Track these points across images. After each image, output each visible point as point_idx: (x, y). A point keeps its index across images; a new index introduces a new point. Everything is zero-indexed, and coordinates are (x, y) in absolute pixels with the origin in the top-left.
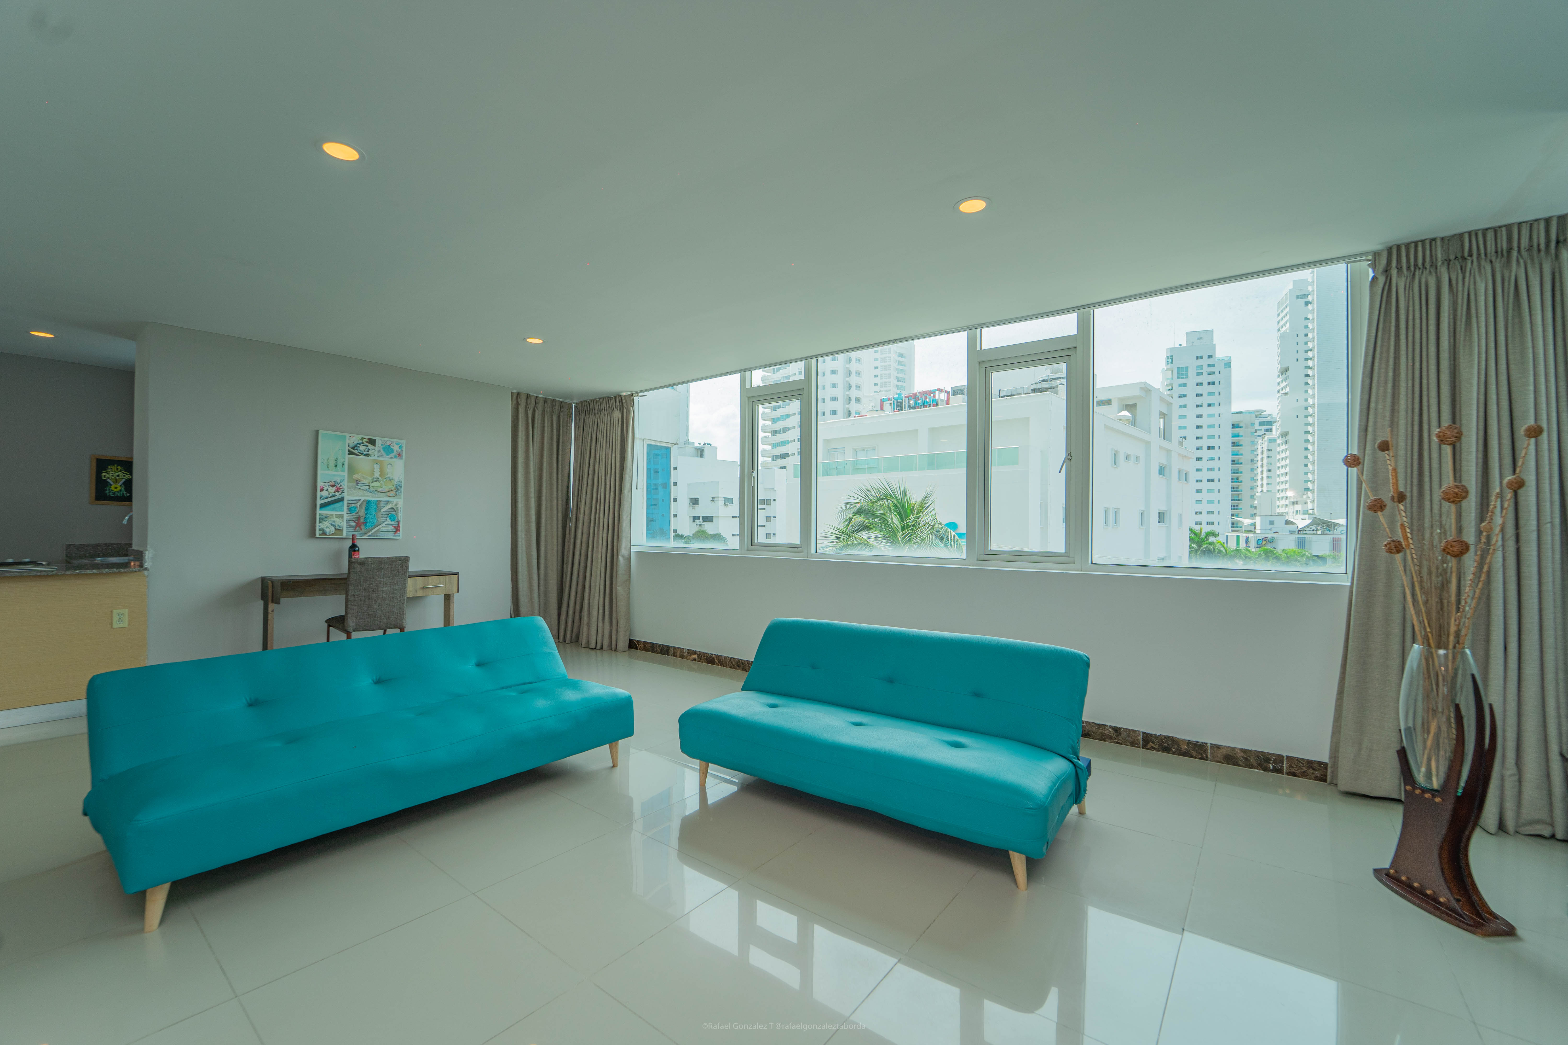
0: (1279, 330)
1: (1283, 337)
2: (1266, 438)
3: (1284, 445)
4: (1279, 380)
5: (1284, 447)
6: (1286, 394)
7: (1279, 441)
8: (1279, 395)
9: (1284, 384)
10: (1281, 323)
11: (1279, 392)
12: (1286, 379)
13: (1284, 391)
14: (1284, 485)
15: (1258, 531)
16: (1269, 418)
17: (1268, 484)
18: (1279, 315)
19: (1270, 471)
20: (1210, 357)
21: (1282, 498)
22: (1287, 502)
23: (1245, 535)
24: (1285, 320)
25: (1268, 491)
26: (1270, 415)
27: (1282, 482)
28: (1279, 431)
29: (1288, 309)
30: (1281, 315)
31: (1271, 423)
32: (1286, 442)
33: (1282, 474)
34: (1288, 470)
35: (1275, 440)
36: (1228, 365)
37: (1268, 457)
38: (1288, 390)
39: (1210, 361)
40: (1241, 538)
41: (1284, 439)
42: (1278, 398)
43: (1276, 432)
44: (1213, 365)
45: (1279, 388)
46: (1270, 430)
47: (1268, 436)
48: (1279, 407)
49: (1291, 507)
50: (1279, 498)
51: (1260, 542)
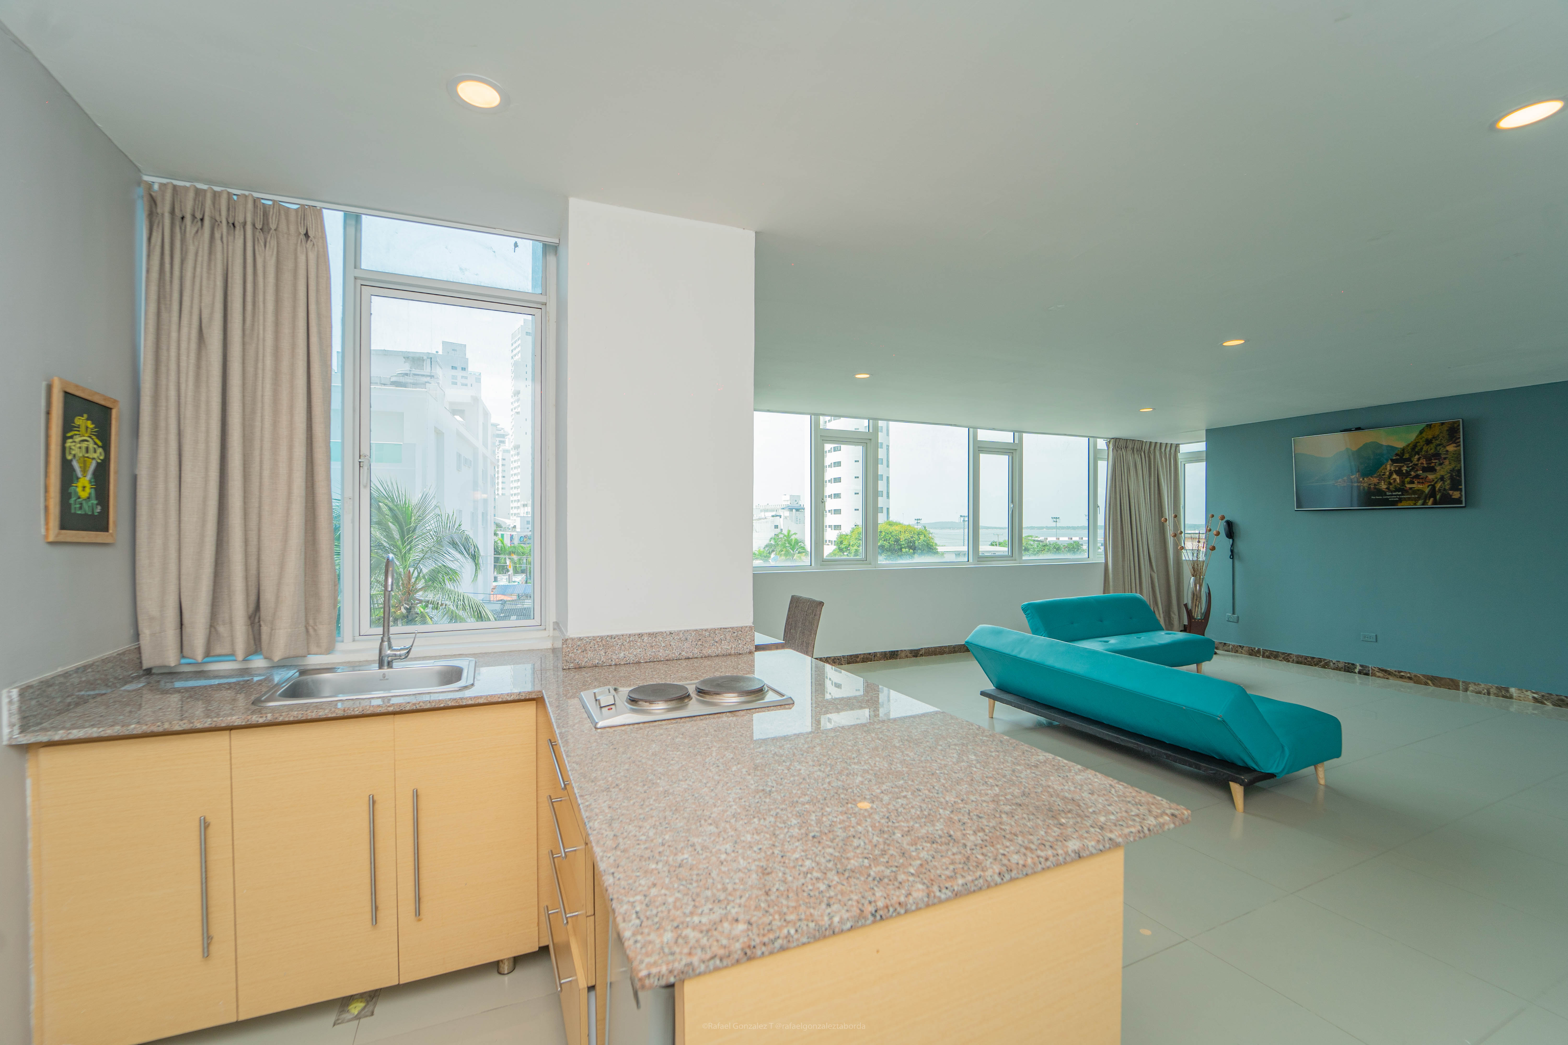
0: (512, 358)
1: (516, 364)
2: (501, 449)
3: (516, 456)
4: (512, 400)
5: (516, 458)
6: (518, 413)
7: (512, 452)
8: (512, 413)
9: (516, 404)
10: (515, 352)
11: (512, 410)
12: (518, 400)
13: (516, 410)
14: (516, 490)
15: (518, 530)
16: (502, 431)
17: (503, 488)
18: (512, 345)
19: (504, 477)
20: (464, 369)
21: (515, 501)
22: (519, 504)
23: (509, 533)
24: (517, 350)
25: (502, 494)
26: (502, 429)
27: (515, 488)
28: (513, 444)
29: (519, 342)
30: (515, 346)
31: (503, 436)
32: (518, 454)
33: (515, 481)
34: (519, 477)
35: (508, 451)
36: (478, 380)
37: (503, 465)
38: (519, 410)
39: (463, 373)
40: (505, 536)
41: (516, 451)
42: (512, 416)
43: (508, 445)
44: (466, 378)
45: (512, 407)
46: (503, 442)
47: (502, 447)
48: (513, 423)
49: (522, 508)
50: (512, 501)
51: (522, 539)
